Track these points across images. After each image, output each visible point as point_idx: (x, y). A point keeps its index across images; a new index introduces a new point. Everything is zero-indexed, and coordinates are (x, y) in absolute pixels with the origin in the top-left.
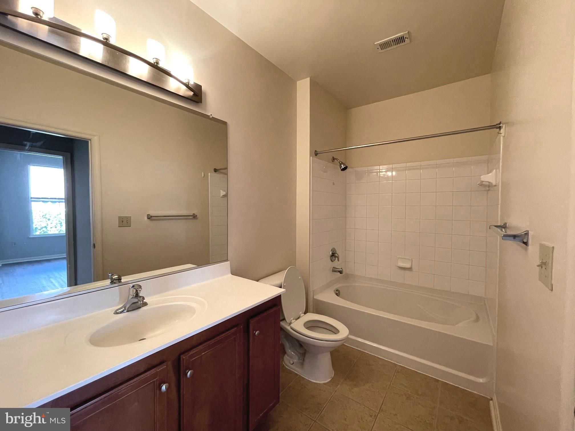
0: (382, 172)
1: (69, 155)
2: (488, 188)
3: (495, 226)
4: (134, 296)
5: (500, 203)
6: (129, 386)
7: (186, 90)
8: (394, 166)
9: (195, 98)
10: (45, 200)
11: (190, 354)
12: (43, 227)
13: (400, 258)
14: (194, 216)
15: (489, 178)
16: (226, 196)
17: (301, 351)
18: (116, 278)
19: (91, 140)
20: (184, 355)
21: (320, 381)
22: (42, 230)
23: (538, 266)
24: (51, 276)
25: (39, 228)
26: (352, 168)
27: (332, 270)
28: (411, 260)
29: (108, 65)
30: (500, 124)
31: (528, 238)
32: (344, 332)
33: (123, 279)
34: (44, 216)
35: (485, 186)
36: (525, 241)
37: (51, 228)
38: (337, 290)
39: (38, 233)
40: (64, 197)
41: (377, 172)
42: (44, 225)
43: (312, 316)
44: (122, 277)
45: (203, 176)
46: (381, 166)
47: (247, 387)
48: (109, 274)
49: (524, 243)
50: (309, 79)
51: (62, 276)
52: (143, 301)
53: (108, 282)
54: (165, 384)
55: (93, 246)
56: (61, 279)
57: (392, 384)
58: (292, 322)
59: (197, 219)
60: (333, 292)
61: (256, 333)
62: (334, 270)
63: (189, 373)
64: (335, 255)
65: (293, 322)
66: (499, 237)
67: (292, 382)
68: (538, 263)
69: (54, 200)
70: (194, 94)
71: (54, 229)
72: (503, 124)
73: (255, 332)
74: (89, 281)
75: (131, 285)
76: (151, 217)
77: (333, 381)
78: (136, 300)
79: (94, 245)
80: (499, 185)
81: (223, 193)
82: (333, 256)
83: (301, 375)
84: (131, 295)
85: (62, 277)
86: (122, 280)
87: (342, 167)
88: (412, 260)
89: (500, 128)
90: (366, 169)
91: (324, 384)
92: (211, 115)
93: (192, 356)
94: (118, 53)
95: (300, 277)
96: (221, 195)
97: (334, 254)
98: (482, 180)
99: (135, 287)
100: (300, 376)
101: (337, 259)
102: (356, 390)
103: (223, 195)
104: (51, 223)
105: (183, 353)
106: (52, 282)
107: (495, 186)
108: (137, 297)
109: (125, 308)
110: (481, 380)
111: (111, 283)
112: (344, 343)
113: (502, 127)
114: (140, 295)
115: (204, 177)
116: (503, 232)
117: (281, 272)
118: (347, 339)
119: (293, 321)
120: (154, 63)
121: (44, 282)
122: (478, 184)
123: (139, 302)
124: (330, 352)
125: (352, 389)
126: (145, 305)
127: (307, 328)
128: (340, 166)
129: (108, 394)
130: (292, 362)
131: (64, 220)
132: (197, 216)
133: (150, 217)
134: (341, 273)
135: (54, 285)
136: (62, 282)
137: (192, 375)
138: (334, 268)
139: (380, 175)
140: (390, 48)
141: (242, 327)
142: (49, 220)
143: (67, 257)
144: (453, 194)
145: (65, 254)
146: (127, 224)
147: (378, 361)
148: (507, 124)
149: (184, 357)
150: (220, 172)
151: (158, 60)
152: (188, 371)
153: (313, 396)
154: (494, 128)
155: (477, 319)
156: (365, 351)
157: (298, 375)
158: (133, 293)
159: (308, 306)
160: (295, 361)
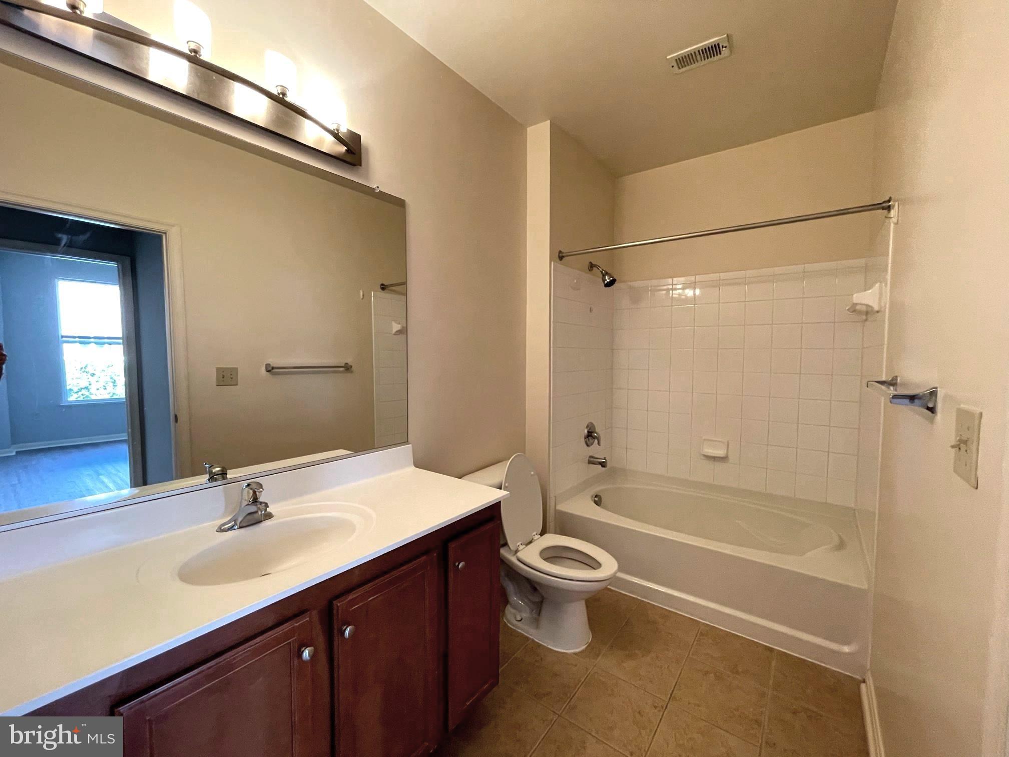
0: (676, 289)
1: (127, 261)
2: (864, 317)
3: (877, 382)
4: (250, 502)
6: (249, 649)
7: (334, 143)
8: (698, 278)
9: (349, 158)
10: (84, 340)
11: (349, 599)
12: (82, 388)
13: (707, 440)
14: (348, 368)
15: (868, 298)
16: (403, 331)
17: (536, 599)
18: (218, 471)
19: (165, 233)
20: (338, 600)
21: (567, 650)
22: (80, 394)
23: (953, 447)
24: (101, 471)
25: (76, 390)
26: (624, 282)
27: (587, 461)
28: (726, 443)
29: (198, 97)
30: (889, 201)
31: (936, 401)
32: (609, 566)
33: (230, 474)
34: (84, 369)
35: (860, 313)
36: (930, 405)
37: (98, 389)
38: (596, 496)
39: (72, 398)
40: (120, 335)
41: (668, 290)
42: (84, 384)
43: (553, 540)
44: (228, 471)
45: (361, 297)
46: (675, 279)
47: (444, 658)
48: (206, 464)
49: (928, 409)
50: (549, 123)
51: (119, 471)
52: (266, 510)
53: (205, 478)
54: (308, 648)
55: (174, 418)
56: (119, 477)
57: (693, 654)
58: (520, 549)
59: (352, 372)
60: (590, 499)
61: (460, 566)
62: (592, 461)
63: (347, 632)
64: (593, 434)
65: (522, 550)
66: (883, 399)
67: (519, 651)
68: (954, 443)
69: (100, 340)
70: (348, 151)
71: (102, 391)
72: (895, 201)
73: (457, 564)
75: (245, 483)
76: (273, 368)
77: (592, 650)
78: (253, 509)
79: (176, 417)
80: (885, 311)
81: (396, 327)
82: (591, 436)
83: (536, 640)
84: (246, 500)
85: (120, 474)
86: (228, 476)
87: (606, 280)
88: (728, 443)
89: (889, 208)
90: (649, 283)
91: (575, 654)
92: (378, 187)
93: (353, 602)
94: (215, 76)
95: (532, 473)
96: (394, 330)
97: (592, 432)
98: (855, 301)
99: (251, 486)
100: (533, 641)
101: (596, 441)
102: (629, 664)
103: (397, 332)
104: (97, 382)
105: (337, 597)
106: (103, 482)
107: (878, 312)
108: (256, 504)
109: (235, 521)
110: (846, 649)
111: (209, 481)
112: (609, 585)
113: (894, 206)
114: (261, 499)
115: (362, 299)
116: (892, 391)
117: (500, 464)
118: (613, 579)
119: (521, 547)
120: (279, 94)
121: (89, 483)
122: (848, 310)
123: (260, 513)
124: (586, 601)
125: (622, 662)
126: (267, 518)
127: (546, 559)
128: (602, 279)
130: (519, 618)
132: (351, 366)
133: (270, 369)
134: (603, 466)
135: (107, 487)
136: (119, 482)
137: (353, 635)
138: (591, 457)
139: (672, 294)
140: (693, 66)
141: (435, 555)
142: (93, 376)
143: (129, 439)
144: (802, 327)
145: (126, 434)
146: (231, 381)
147: (667, 615)
148: (903, 202)
149: (339, 604)
150: (391, 290)
151: (285, 89)
152: (345, 627)
153: (555, 675)
154: (878, 209)
155: (841, 546)
156: (644, 600)
157: (530, 638)
158: (248, 497)
159: (546, 523)
160: (524, 615)
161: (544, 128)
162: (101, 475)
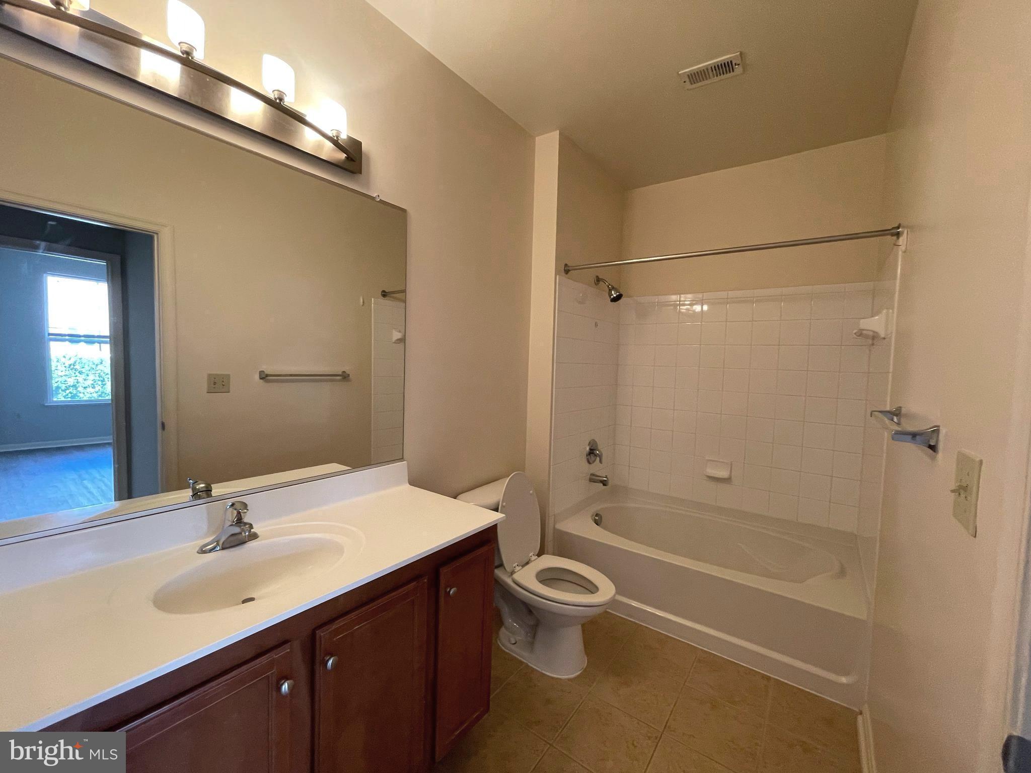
0: (684, 305)
1: (117, 259)
2: (870, 342)
3: (880, 412)
4: (234, 522)
5: (891, 370)
6: (224, 683)
7: (334, 150)
8: (706, 296)
9: (348, 165)
11: (332, 629)
12: (69, 386)
13: (711, 460)
14: (345, 377)
15: (875, 324)
16: (403, 340)
17: (531, 622)
18: (202, 487)
19: (159, 234)
20: (321, 629)
21: (561, 675)
22: (68, 392)
23: (953, 491)
24: (85, 476)
25: (63, 387)
26: (630, 297)
27: (588, 479)
29: (190, 99)
30: (898, 228)
31: (938, 440)
32: (606, 591)
33: (216, 489)
34: (72, 367)
35: (867, 337)
36: (932, 444)
37: (85, 388)
38: (597, 515)
39: (60, 397)
40: (107, 333)
41: (675, 305)
42: (71, 381)
43: (551, 561)
44: (212, 486)
45: (362, 303)
46: (682, 295)
47: (433, 688)
48: (190, 480)
49: (931, 447)
50: (558, 133)
51: (104, 477)
52: (250, 531)
53: (188, 493)
54: (288, 681)
55: (161, 426)
56: (103, 482)
57: (689, 682)
58: (515, 571)
59: (349, 381)
60: (590, 519)
61: (451, 593)
62: (593, 479)
63: (330, 662)
64: (595, 452)
65: (517, 571)
66: (886, 434)
67: (512, 676)
68: (953, 488)
69: (90, 339)
70: (347, 158)
71: (90, 390)
72: (904, 227)
73: (448, 590)
74: (154, 492)
75: (229, 502)
76: (267, 375)
77: (585, 676)
78: (237, 530)
79: (163, 426)
80: (890, 338)
81: (397, 335)
82: (593, 453)
83: (530, 664)
84: (229, 520)
86: (213, 492)
87: (612, 295)
88: (731, 464)
89: (898, 235)
90: (656, 299)
91: (569, 680)
92: (378, 196)
93: (337, 632)
94: (208, 79)
95: (531, 492)
96: (394, 339)
97: (594, 450)
98: (862, 326)
99: (235, 506)
100: (527, 666)
101: (598, 459)
102: (625, 691)
103: (398, 340)
104: (85, 380)
105: (321, 626)
106: (86, 488)
107: (884, 338)
108: (239, 524)
109: (218, 542)
110: (844, 680)
111: (192, 497)
112: (607, 609)
113: (903, 232)
114: (246, 520)
115: (363, 305)
116: (895, 425)
117: (498, 481)
118: (613, 602)
119: (517, 568)
120: (276, 99)
121: (73, 487)
122: (855, 333)
123: (243, 534)
124: (583, 625)
125: (618, 689)
126: (253, 538)
127: (543, 582)
128: (609, 294)
129: (186, 700)
130: (513, 642)
131: (107, 374)
132: (349, 375)
133: (264, 377)
134: (604, 485)
137: (336, 665)
138: (592, 475)
139: (679, 309)
140: (706, 82)
141: (426, 581)
142: (80, 374)
143: (114, 442)
144: (809, 349)
145: (111, 437)
146: (223, 388)
147: (664, 640)
148: (911, 228)
149: (322, 634)
150: (393, 297)
151: (282, 94)
152: (328, 658)
153: (548, 701)
154: (887, 234)
155: (842, 573)
156: (643, 624)
157: (524, 663)
158: (232, 517)
159: (544, 542)
160: (518, 638)
161: (553, 138)
162: (85, 480)
